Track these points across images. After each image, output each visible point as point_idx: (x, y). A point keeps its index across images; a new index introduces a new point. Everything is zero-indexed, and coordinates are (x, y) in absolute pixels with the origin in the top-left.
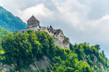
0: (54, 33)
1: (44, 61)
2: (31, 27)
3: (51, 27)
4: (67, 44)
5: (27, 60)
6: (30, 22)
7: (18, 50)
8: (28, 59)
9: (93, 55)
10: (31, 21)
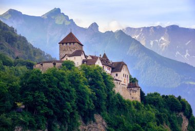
0: (111, 69)
1: (97, 124)
3: (105, 56)
4: (136, 91)
5: (67, 122)
7: (52, 102)
8: (69, 121)
9: (181, 114)
10: (66, 43)
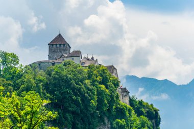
2: (66, 55)
6: (54, 46)
7: (79, 99)
10: (56, 45)
